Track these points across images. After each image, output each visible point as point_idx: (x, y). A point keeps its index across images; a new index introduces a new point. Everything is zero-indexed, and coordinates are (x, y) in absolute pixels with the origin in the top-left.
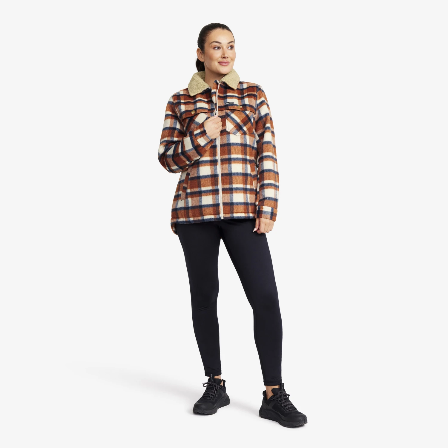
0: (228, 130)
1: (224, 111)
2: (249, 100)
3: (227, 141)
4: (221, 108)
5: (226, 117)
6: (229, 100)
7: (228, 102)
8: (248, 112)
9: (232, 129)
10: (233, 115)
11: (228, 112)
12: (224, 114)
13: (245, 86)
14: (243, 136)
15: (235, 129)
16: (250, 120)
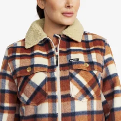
0: (73, 95)
1: (68, 71)
2: (96, 56)
3: (71, 109)
4: (63, 67)
5: (70, 78)
6: (73, 56)
7: (72, 58)
8: (95, 72)
9: (78, 94)
10: (78, 76)
11: (72, 71)
12: (67, 74)
13: (90, 38)
14: (90, 102)
15: (81, 94)
16: (97, 80)
